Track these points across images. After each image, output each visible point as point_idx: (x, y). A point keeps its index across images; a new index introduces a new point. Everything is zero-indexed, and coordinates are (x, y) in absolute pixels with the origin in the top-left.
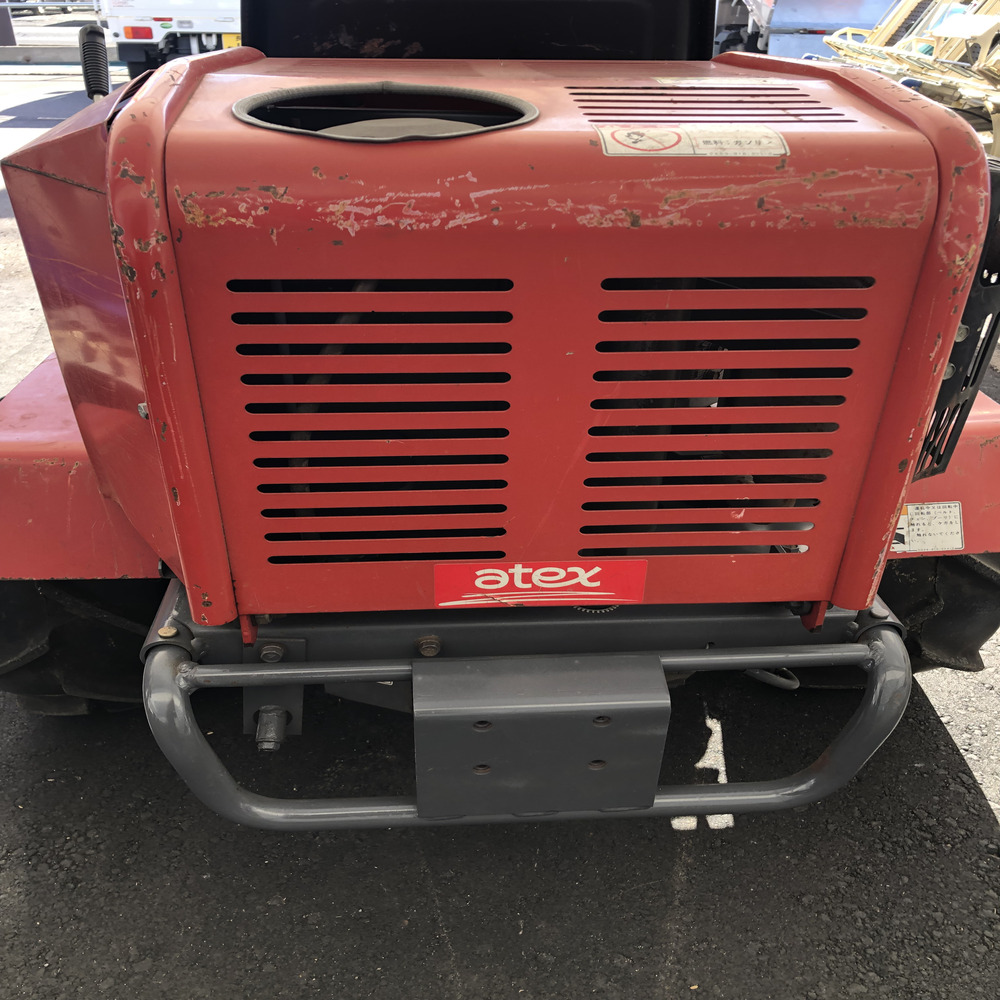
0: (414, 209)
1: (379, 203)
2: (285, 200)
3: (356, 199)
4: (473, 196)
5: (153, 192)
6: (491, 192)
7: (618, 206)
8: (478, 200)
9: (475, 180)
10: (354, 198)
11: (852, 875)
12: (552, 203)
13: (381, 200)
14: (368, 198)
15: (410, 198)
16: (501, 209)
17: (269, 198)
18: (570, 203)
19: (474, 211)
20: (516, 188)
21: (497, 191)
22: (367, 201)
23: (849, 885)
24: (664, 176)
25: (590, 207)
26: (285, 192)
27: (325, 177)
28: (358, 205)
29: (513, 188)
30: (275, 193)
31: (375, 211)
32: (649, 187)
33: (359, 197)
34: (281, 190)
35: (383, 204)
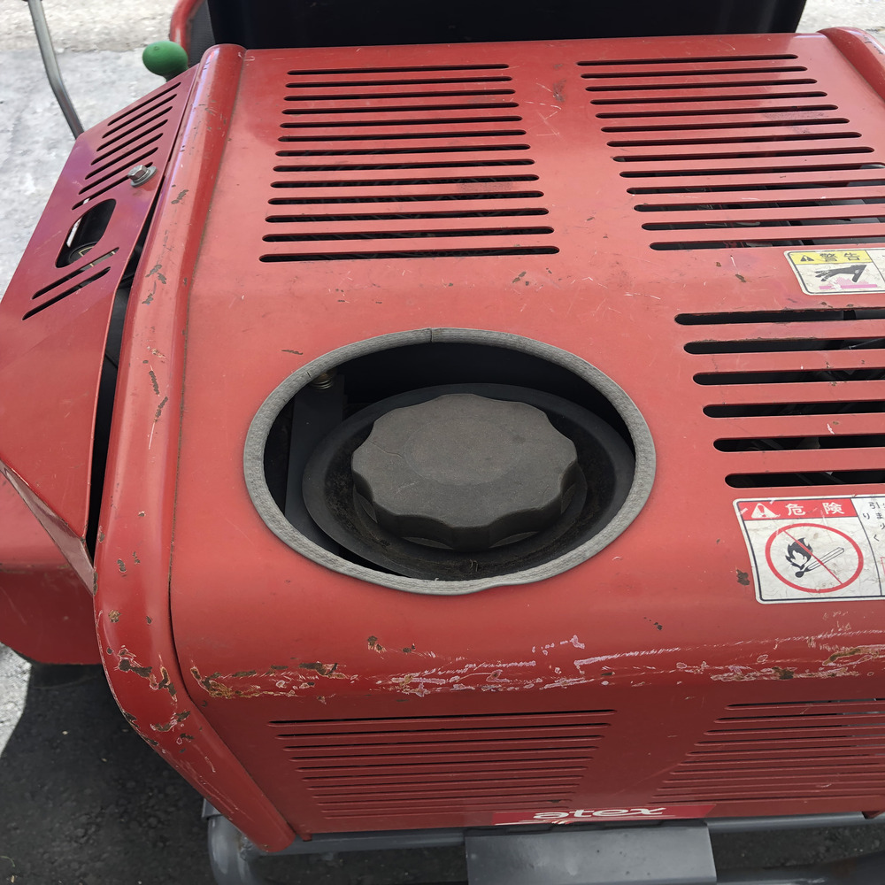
0: (501, 678)
1: (456, 674)
2: (334, 676)
3: (426, 672)
4: (577, 663)
5: (166, 681)
6: (603, 658)
7: (766, 666)
8: (583, 667)
9: (582, 646)
10: (423, 671)
11: (831, 839)
12: (680, 666)
13: (459, 671)
14: (441, 671)
15: (496, 668)
16: (614, 673)
17: (315, 674)
18: (704, 665)
19: (579, 676)
20: (636, 653)
21: (610, 657)
22: (440, 673)
23: (828, 850)
24: (836, 631)
25: (730, 667)
26: (334, 669)
27: (384, 650)
28: (427, 677)
29: (632, 654)
30: (322, 672)
31: (450, 681)
32: (813, 645)
33: (430, 670)
34: (330, 667)
35: (460, 675)
